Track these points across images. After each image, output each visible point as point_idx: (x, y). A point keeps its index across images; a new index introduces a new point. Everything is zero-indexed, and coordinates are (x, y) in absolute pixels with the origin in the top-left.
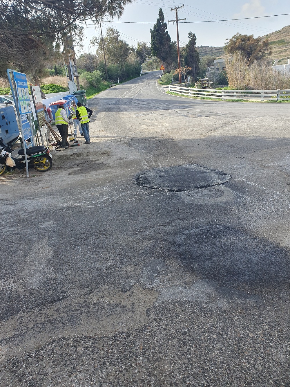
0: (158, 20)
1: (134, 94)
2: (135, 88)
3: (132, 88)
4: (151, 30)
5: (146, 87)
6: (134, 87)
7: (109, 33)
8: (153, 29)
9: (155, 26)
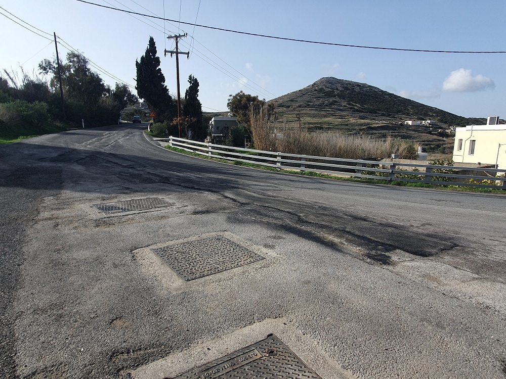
0: (148, 52)
1: (107, 144)
2: (109, 136)
3: (104, 136)
4: (137, 61)
5: (128, 136)
6: (107, 134)
7: (72, 59)
8: (139, 61)
9: (142, 58)
